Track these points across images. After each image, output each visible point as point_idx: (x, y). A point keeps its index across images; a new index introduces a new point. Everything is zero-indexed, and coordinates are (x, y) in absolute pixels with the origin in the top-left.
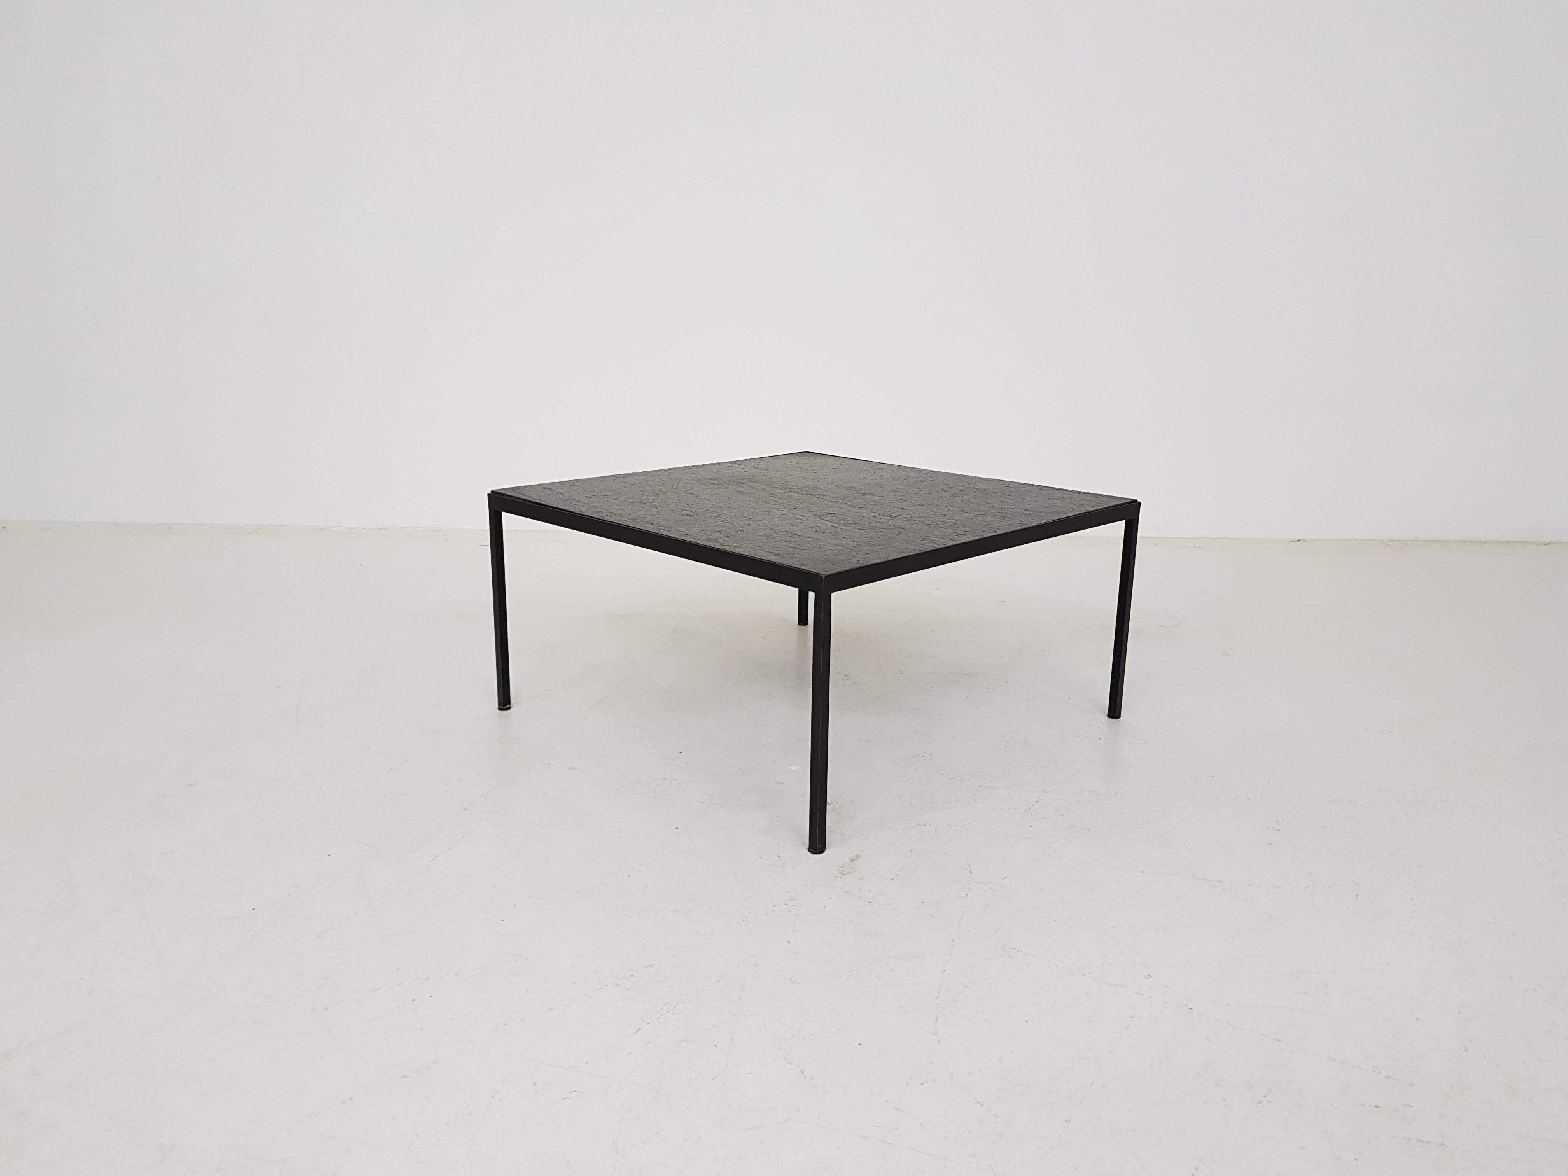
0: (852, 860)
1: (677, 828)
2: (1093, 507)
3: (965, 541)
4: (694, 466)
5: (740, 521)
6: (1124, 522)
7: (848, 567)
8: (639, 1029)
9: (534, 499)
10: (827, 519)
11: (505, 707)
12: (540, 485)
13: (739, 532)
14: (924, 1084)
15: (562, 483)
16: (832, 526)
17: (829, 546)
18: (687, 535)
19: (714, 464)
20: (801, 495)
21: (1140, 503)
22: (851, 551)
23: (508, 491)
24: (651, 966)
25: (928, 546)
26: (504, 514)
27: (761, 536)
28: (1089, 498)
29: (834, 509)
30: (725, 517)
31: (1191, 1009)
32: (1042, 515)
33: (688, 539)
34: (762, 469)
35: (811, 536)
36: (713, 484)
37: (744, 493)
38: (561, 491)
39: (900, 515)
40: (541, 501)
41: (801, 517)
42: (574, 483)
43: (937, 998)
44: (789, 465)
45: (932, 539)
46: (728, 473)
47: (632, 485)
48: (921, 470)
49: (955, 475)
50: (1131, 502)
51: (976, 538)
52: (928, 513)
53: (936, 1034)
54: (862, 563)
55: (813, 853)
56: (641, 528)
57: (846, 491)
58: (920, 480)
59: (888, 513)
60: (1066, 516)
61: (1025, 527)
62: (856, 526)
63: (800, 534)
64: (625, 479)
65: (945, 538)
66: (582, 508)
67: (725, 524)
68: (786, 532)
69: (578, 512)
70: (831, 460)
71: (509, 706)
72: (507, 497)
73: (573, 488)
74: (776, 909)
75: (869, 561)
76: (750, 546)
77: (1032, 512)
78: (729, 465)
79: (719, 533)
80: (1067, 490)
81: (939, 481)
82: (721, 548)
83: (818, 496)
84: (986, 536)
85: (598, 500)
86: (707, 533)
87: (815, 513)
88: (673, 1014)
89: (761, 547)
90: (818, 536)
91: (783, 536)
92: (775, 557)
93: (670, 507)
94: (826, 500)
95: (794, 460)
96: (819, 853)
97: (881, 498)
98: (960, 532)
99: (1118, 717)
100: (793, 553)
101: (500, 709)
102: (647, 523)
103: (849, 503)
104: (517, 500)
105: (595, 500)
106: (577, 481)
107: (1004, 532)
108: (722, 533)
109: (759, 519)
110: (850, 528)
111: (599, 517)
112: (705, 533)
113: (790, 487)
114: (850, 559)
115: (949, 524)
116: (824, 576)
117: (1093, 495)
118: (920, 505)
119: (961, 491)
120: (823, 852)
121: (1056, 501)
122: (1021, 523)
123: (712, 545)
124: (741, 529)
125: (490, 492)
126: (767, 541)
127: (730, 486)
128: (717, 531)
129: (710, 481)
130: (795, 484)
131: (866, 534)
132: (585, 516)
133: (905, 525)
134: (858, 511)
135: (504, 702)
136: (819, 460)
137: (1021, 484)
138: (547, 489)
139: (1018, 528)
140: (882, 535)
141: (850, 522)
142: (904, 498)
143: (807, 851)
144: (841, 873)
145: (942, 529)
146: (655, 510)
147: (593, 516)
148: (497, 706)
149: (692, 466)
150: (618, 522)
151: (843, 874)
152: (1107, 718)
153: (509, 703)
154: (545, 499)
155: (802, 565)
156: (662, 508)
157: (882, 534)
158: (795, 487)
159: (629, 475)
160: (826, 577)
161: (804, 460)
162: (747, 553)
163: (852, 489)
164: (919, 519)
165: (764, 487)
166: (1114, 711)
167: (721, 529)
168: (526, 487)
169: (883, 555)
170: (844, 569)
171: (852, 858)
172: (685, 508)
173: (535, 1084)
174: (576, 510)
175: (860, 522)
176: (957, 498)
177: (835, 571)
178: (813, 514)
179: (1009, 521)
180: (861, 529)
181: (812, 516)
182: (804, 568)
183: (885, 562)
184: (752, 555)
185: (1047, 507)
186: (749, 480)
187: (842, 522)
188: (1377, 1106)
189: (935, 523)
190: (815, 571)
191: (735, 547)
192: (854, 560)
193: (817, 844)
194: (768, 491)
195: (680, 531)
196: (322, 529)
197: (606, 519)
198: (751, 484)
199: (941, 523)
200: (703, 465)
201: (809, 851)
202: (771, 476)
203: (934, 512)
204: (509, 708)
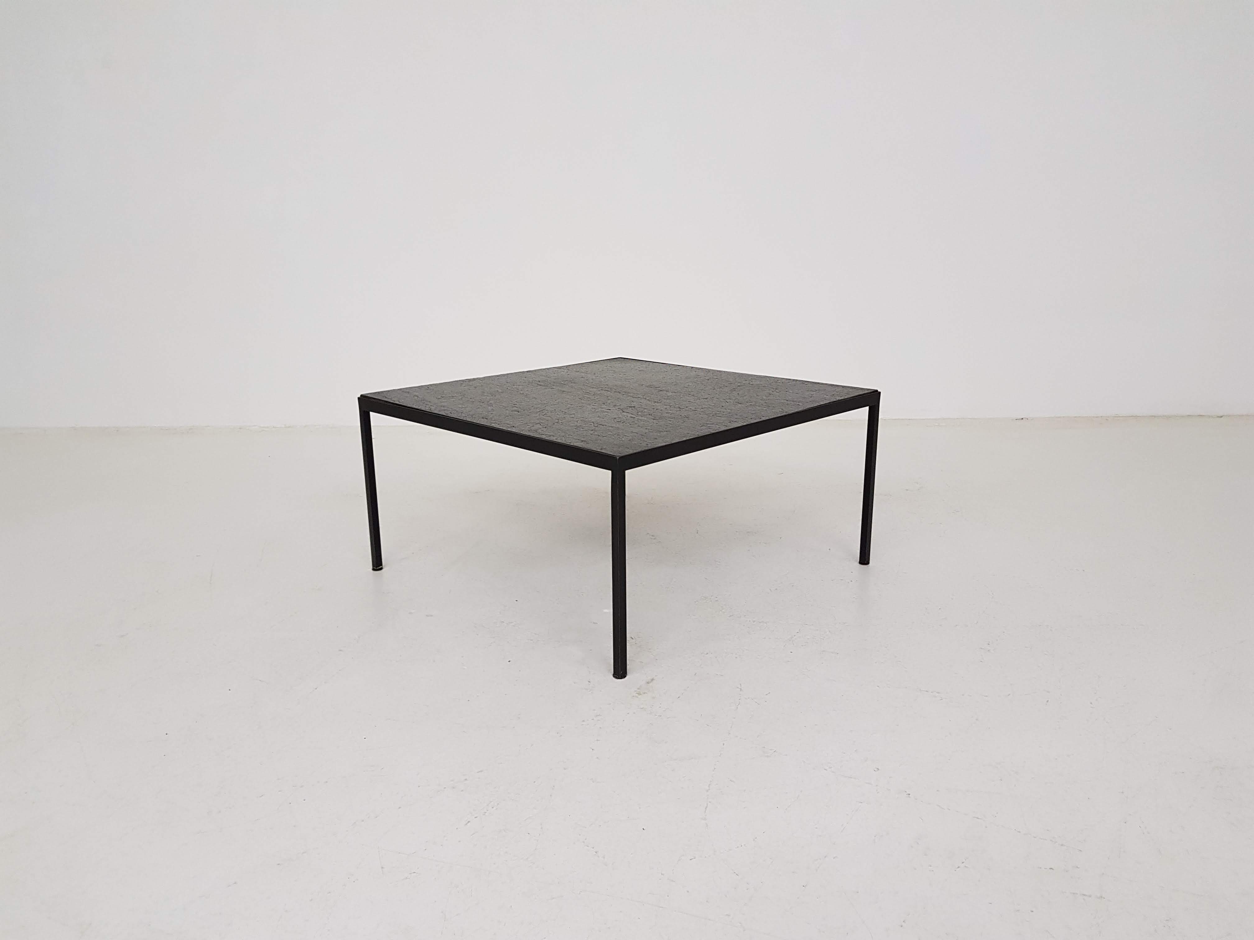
0: (648, 683)
1: (509, 661)
2: (841, 397)
3: (736, 426)
4: (527, 372)
5: (558, 414)
6: (867, 408)
7: (639, 450)
8: (469, 822)
9: (394, 401)
10: (627, 411)
11: (377, 568)
12: (400, 389)
13: (556, 424)
14: (692, 859)
15: (419, 387)
16: (631, 417)
17: (626, 433)
18: (513, 427)
19: (544, 369)
20: (610, 393)
21: (880, 393)
22: (643, 436)
23: (374, 395)
24: (481, 771)
25: (705, 431)
26: (371, 413)
27: (572, 426)
28: (841, 389)
29: (635, 403)
30: (546, 412)
31: (909, 794)
32: (801, 404)
33: (514, 430)
34: (583, 373)
35: (613, 425)
36: (540, 385)
37: (565, 392)
38: (417, 394)
39: (687, 407)
40: (400, 402)
41: (608, 411)
42: (428, 387)
43: (707, 791)
44: (604, 369)
45: (709, 425)
46: (554, 376)
47: (475, 388)
48: (709, 370)
49: (736, 373)
50: (873, 392)
51: (745, 424)
52: (709, 405)
53: (705, 819)
54: (650, 446)
55: (616, 678)
56: (477, 422)
57: (647, 388)
58: (707, 378)
59: (677, 406)
60: (819, 404)
61: (785, 414)
62: (650, 416)
63: (604, 424)
64: (471, 383)
65: (719, 424)
66: (432, 407)
67: (545, 417)
68: (593, 423)
69: (428, 411)
70: (639, 363)
71: (381, 567)
72: (373, 400)
73: (427, 391)
74: (583, 723)
75: (655, 445)
76: (563, 434)
77: (792, 402)
78: (556, 369)
79: (539, 425)
80: (822, 384)
81: (723, 379)
82: (539, 437)
83: (624, 393)
84: (752, 422)
85: (446, 400)
86: (529, 425)
87: (619, 407)
88: (497, 809)
89: (571, 436)
90: (618, 426)
91: (591, 426)
92: (582, 444)
93: (504, 404)
94: (629, 396)
95: (609, 364)
96: (621, 678)
97: (674, 394)
98: (732, 420)
99: (868, 563)
100: (596, 440)
101: (374, 570)
102: (483, 418)
103: (648, 398)
104: (381, 402)
105: (443, 401)
106: (431, 385)
107: (767, 418)
108: (541, 424)
109: (573, 412)
110: (645, 418)
111: (445, 414)
112: (528, 425)
113: (602, 386)
114: (641, 444)
115: (725, 413)
116: (618, 458)
117: (843, 387)
118: (704, 399)
119: (739, 386)
120: (625, 677)
121: (812, 393)
122: (783, 411)
123: (532, 434)
124: (557, 421)
125: (359, 396)
126: (576, 430)
127: (554, 387)
128: (538, 423)
129: (539, 383)
130: (607, 383)
131: (658, 422)
132: (433, 413)
133: (689, 415)
134: (654, 404)
135: (377, 564)
136: (628, 364)
137: (787, 379)
138: (406, 392)
139: (779, 415)
140: (670, 424)
141: (645, 414)
142: (692, 393)
143: (612, 676)
144: (638, 693)
145: (718, 418)
146: (490, 407)
147: (440, 413)
148: (371, 567)
149: (526, 372)
150: (459, 418)
151: (639, 694)
152: (859, 564)
153: (381, 565)
154: (403, 401)
155: (601, 449)
156: (496, 406)
157: (670, 422)
158: (606, 386)
159: (474, 379)
160: (619, 458)
161: (617, 364)
162: (559, 441)
163: (652, 387)
164: (702, 410)
165: (581, 387)
166: (864, 559)
167: (541, 421)
168: (388, 391)
169: (668, 440)
170: (635, 451)
171: (648, 681)
172: (515, 405)
173: (382, 868)
174: (427, 409)
175: (654, 413)
176: (734, 392)
177: (627, 454)
178: (617, 408)
179: (772, 409)
180: (654, 419)
181: (616, 409)
182: (603, 451)
183: (669, 444)
184: (562, 442)
185: (804, 398)
186: (570, 381)
187: (640, 413)
188: (1051, 869)
189: (714, 413)
190: (611, 454)
191: (550, 436)
192: (644, 444)
193: (620, 670)
194: (584, 390)
195: (508, 424)
196: (240, 428)
197: (449, 416)
198: (572, 384)
199: (718, 413)
200: (535, 371)
201: (614, 677)
202: (588, 378)
203: (714, 404)
204: (381, 569)
